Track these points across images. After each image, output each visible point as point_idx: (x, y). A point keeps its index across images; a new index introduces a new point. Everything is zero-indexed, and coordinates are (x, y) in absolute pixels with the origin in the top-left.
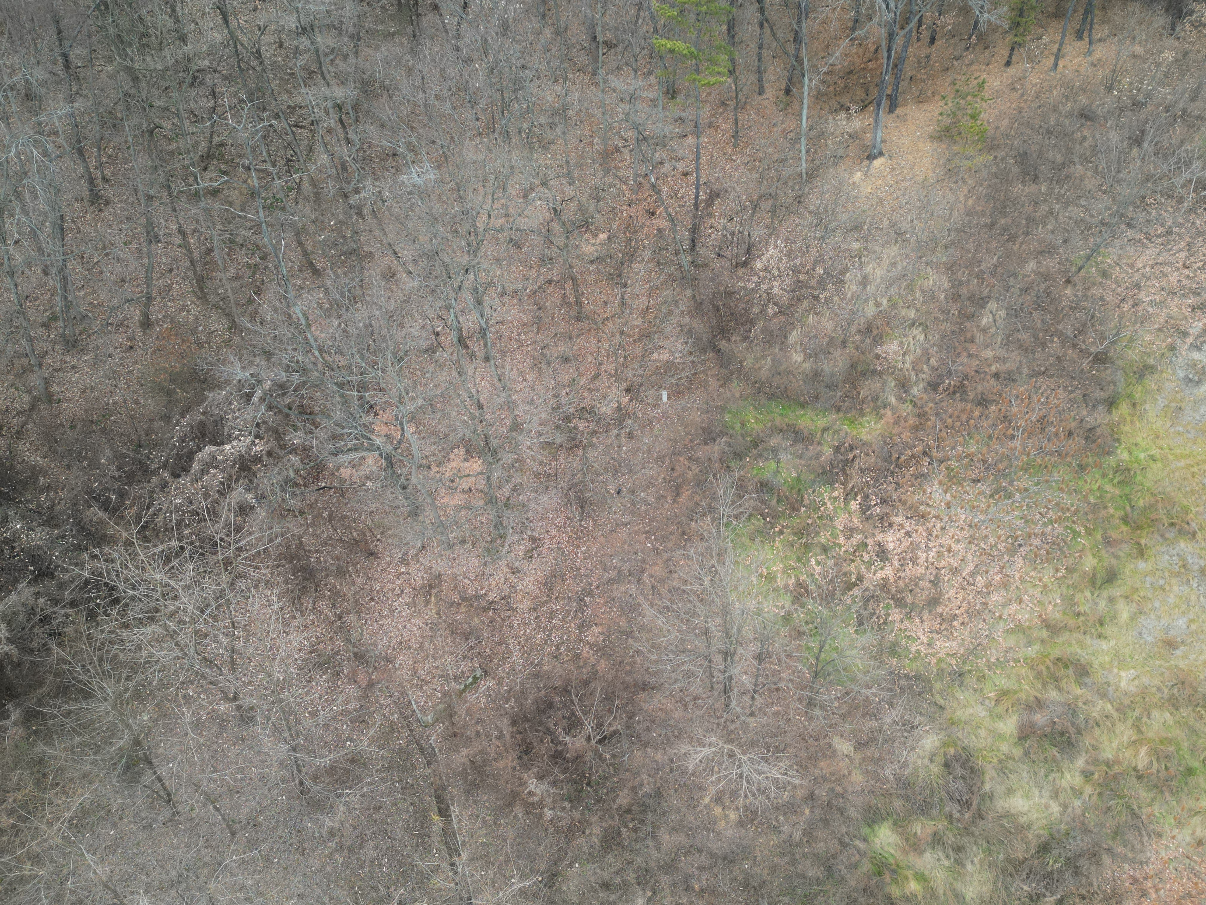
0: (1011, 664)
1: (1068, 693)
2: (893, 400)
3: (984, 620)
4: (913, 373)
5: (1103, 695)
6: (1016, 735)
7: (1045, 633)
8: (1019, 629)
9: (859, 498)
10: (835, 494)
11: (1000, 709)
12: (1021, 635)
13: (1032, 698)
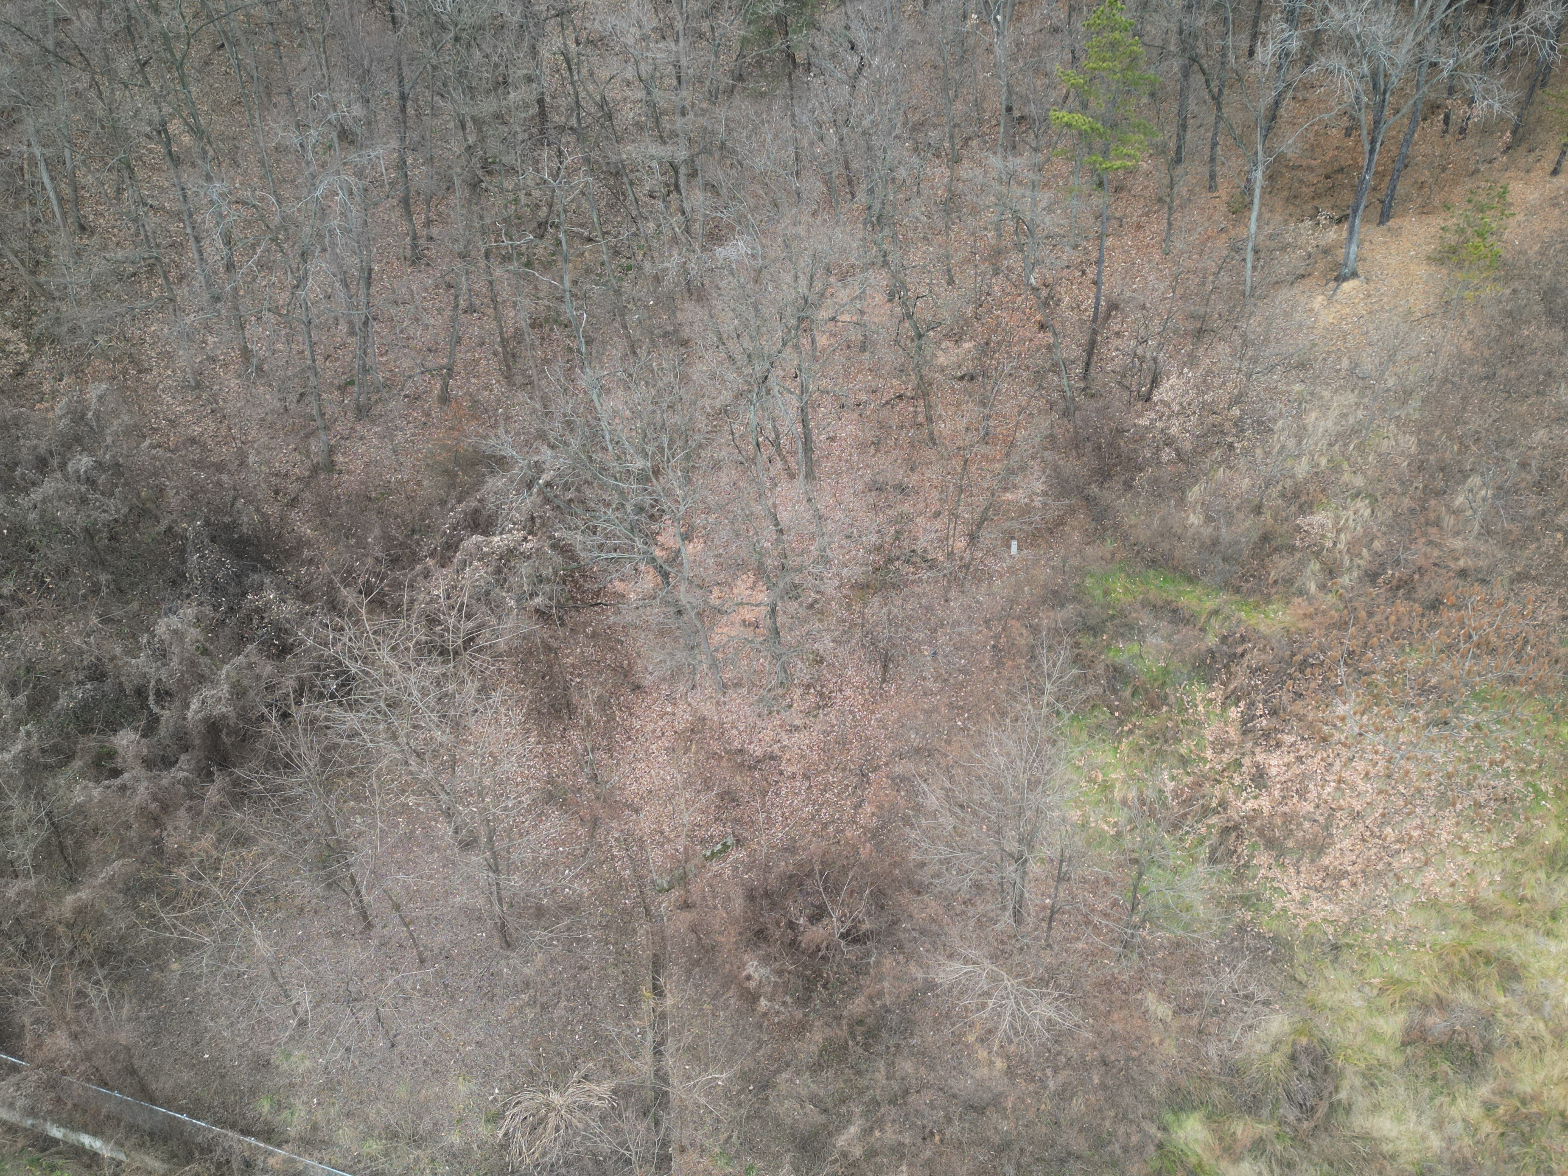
0: (1412, 947)
1: (1486, 998)
2: (1312, 587)
3: (1385, 886)
4: (1347, 558)
5: (1536, 1010)
6: (1399, 1039)
7: (1469, 916)
8: (1433, 904)
9: (1242, 704)
10: (1211, 695)
11: (1384, 1002)
12: (1433, 913)
13: (1432, 996)
